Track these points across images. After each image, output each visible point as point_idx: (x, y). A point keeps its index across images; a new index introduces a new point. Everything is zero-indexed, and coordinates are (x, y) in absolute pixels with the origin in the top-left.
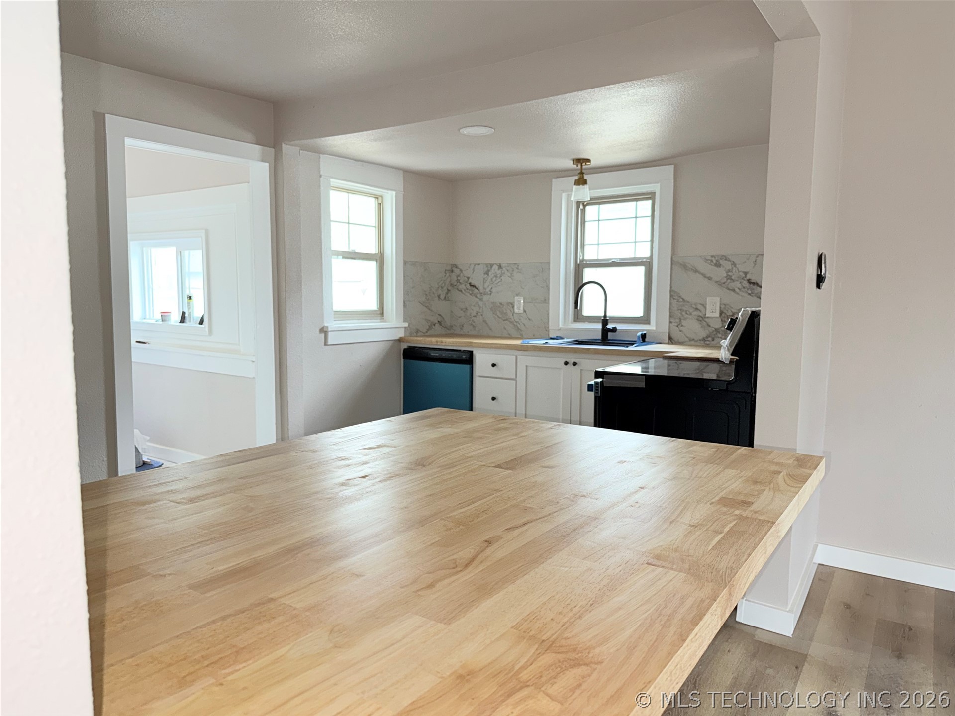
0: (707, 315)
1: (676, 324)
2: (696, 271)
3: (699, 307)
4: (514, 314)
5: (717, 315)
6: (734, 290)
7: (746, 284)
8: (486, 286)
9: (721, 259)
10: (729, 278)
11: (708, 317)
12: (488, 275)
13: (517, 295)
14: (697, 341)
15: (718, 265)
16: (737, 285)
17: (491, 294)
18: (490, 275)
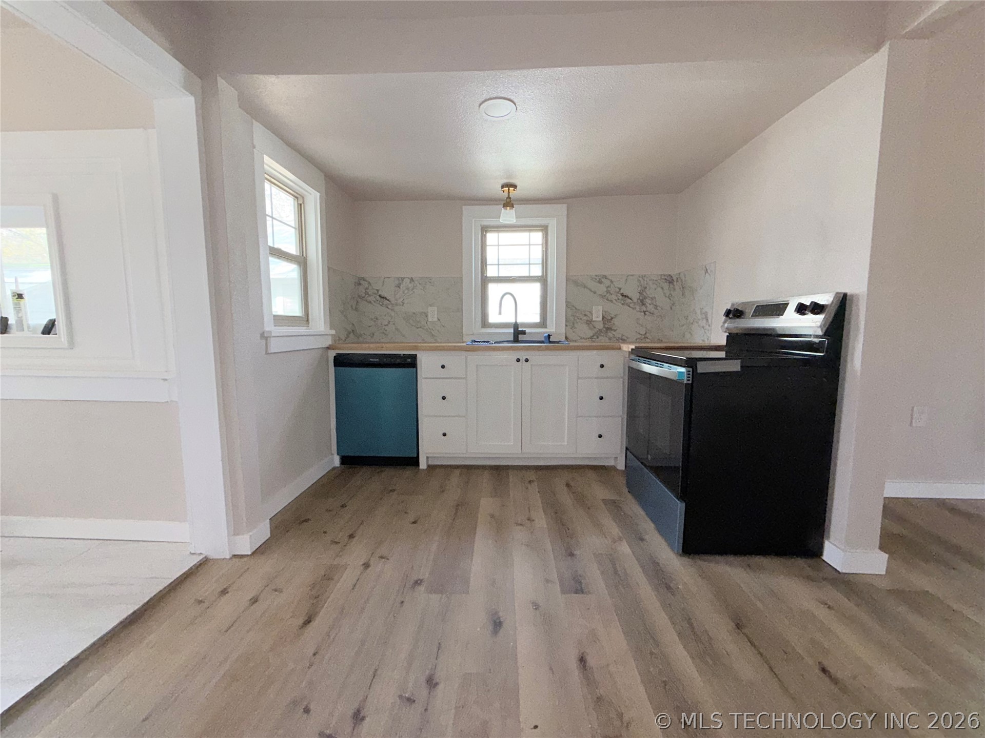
0: (594, 320)
1: (571, 327)
2: (585, 287)
3: (587, 313)
4: (428, 323)
5: (600, 319)
6: (611, 301)
7: (620, 297)
8: (397, 296)
9: (603, 278)
10: (608, 292)
11: (594, 321)
12: (400, 288)
13: (431, 306)
14: (586, 339)
15: (600, 282)
16: (614, 297)
17: (403, 305)
18: (401, 288)
